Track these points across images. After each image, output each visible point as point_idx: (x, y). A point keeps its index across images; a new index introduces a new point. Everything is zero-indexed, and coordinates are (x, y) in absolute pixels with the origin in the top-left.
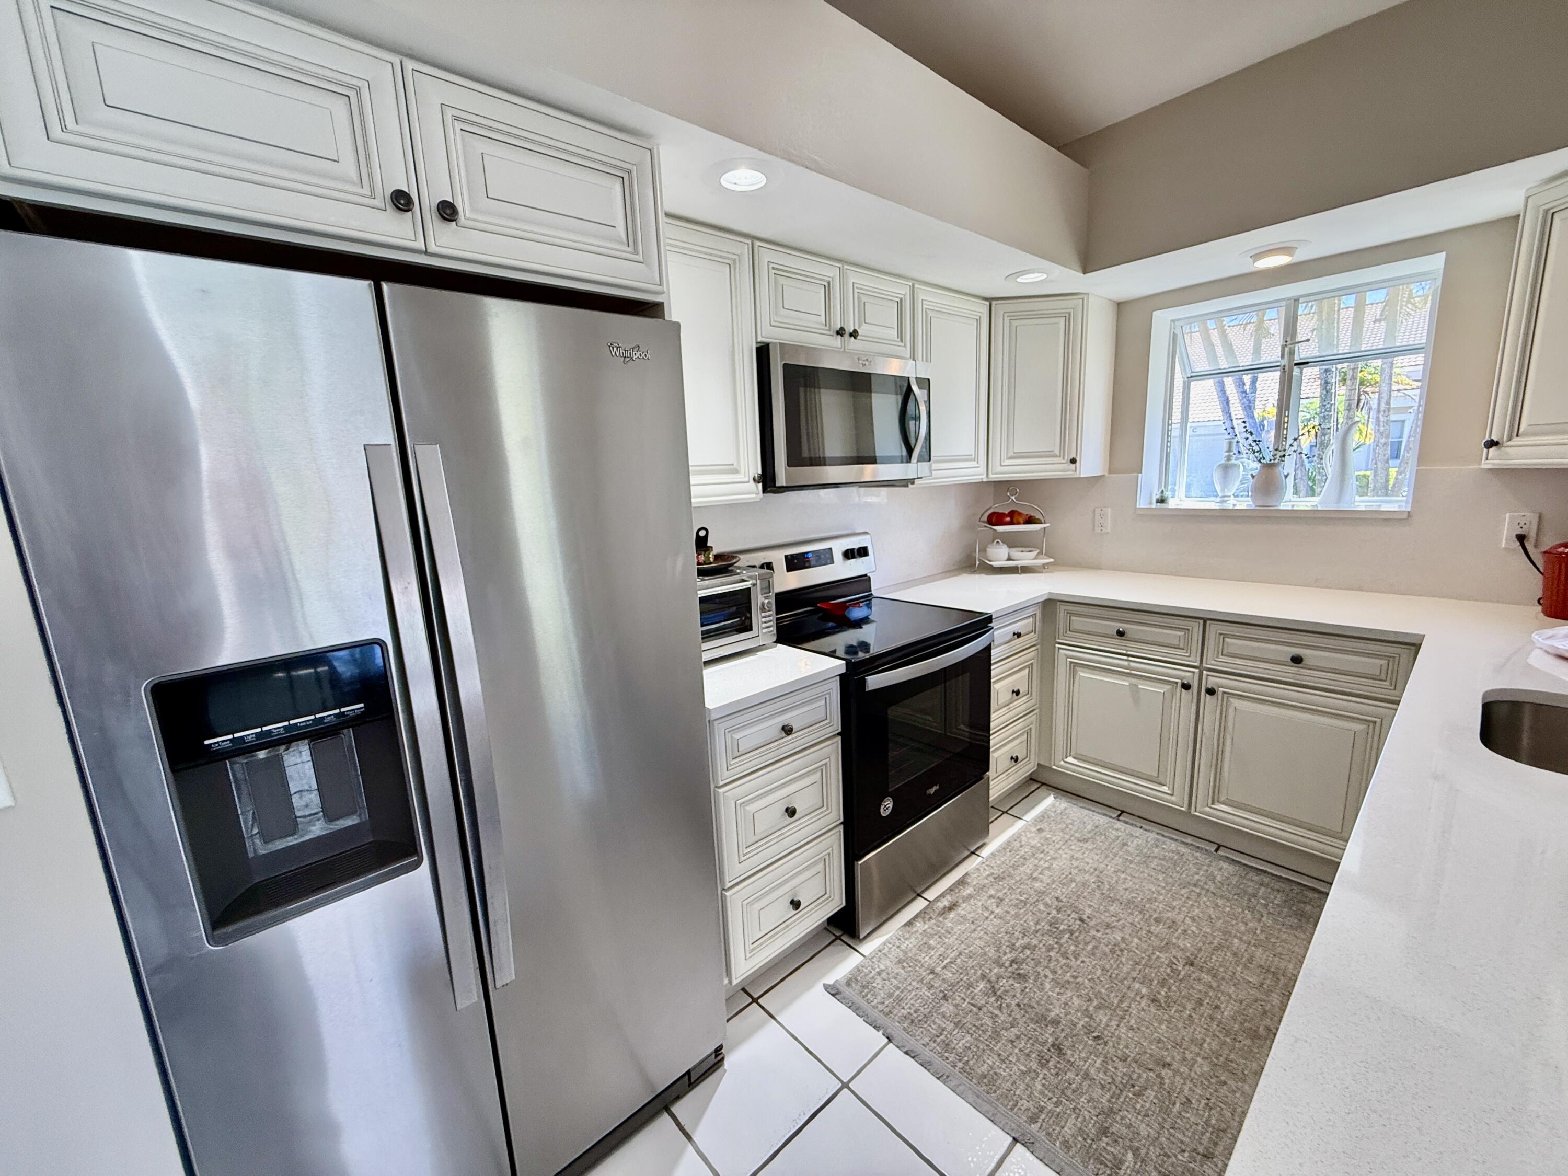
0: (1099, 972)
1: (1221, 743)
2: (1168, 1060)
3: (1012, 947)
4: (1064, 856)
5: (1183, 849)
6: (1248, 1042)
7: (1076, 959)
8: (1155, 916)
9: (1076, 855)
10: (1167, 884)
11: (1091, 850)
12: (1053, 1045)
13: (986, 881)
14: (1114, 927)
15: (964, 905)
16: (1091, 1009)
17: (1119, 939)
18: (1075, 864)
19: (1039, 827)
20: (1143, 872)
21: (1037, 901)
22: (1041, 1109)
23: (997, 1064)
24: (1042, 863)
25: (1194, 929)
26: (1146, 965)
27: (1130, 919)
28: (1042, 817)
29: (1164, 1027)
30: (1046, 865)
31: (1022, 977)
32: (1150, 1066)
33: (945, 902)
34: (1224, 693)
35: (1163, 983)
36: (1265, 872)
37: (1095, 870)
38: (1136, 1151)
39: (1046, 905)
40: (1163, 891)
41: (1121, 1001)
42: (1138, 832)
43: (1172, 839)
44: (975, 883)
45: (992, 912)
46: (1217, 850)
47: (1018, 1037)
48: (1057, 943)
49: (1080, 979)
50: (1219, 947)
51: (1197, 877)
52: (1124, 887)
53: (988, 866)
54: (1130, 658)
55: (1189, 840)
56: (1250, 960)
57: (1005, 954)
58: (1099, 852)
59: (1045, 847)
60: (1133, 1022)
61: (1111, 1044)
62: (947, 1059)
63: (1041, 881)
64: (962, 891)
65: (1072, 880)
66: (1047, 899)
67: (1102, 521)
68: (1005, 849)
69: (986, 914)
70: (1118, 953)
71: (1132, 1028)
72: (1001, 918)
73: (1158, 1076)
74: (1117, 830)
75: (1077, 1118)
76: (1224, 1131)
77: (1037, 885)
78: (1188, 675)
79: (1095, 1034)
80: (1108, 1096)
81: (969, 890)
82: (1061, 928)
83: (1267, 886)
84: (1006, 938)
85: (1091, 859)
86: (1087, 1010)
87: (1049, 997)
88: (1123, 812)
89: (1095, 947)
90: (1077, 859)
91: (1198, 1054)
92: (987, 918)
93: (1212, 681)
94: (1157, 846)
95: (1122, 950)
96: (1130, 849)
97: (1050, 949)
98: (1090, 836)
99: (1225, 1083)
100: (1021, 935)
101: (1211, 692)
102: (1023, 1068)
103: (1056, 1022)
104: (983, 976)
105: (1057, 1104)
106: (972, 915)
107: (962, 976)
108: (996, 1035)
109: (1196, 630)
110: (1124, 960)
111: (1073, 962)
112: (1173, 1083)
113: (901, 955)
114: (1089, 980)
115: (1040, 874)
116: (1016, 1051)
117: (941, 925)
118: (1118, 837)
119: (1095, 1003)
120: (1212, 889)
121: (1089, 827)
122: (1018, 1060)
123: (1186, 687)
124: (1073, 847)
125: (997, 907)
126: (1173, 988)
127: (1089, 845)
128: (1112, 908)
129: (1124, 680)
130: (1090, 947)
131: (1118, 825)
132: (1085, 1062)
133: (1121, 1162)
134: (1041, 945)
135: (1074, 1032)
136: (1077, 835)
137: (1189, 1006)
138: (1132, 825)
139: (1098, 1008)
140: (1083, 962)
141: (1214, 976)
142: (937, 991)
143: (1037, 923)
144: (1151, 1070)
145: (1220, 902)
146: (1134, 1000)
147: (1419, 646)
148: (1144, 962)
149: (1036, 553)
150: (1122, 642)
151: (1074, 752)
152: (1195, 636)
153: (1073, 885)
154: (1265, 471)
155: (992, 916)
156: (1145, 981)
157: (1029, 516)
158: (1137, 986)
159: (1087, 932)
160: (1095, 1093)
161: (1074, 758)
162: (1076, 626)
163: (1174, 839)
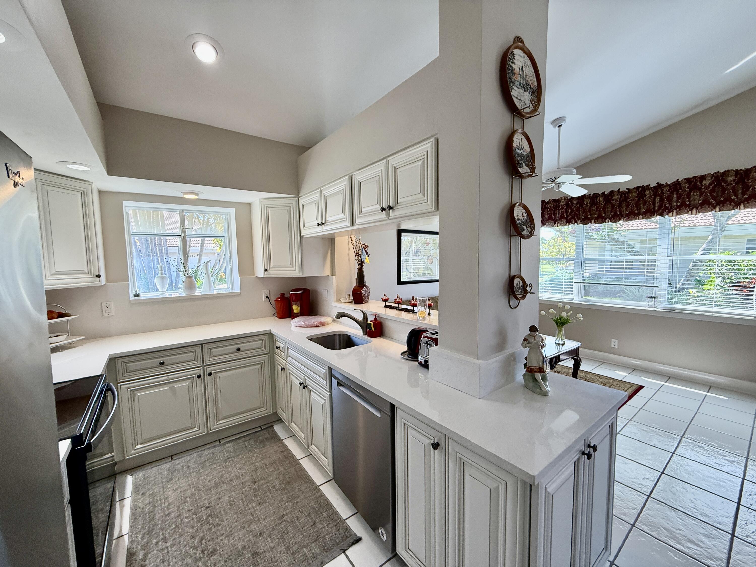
0: (235, 516)
1: (216, 394)
2: (282, 514)
3: (195, 548)
4: (170, 493)
5: (211, 451)
7: (223, 521)
8: (229, 480)
10: (220, 466)
11: (178, 480)
12: (253, 555)
13: (145, 540)
14: (221, 497)
15: (148, 562)
16: (248, 529)
17: (228, 499)
18: (179, 491)
19: (141, 494)
20: (207, 470)
21: (182, 520)
24: (163, 505)
25: (243, 472)
27: (223, 489)
28: (136, 489)
29: (270, 507)
30: (166, 504)
31: (214, 552)
32: (281, 522)
34: (214, 373)
35: (256, 496)
36: (240, 437)
37: (189, 485)
38: (305, 547)
39: (187, 518)
40: (222, 470)
41: (253, 515)
42: (188, 458)
43: (201, 451)
44: (139, 548)
45: (167, 547)
46: (220, 442)
48: (210, 525)
49: (233, 526)
50: (256, 470)
51: (225, 456)
52: (207, 481)
53: (136, 533)
54: (168, 374)
55: (208, 446)
56: (266, 465)
57: (196, 554)
58: (182, 478)
59: (156, 498)
60: (262, 516)
61: (265, 530)
63: (173, 512)
64: (138, 559)
65: (186, 498)
66: (185, 515)
67: (108, 309)
68: (135, 518)
69: (165, 551)
70: (233, 503)
72: (174, 545)
73: (285, 521)
74: (179, 464)
75: (284, 562)
76: (310, 513)
77: (173, 515)
78: (198, 372)
79: (259, 534)
80: (282, 544)
81: (141, 555)
82: (204, 518)
83: (245, 441)
84: (188, 548)
85: (183, 483)
86: (247, 531)
87: (231, 544)
88: (172, 456)
89: (224, 510)
90: (177, 489)
91: (285, 504)
92: (168, 552)
93: (209, 370)
94: (201, 457)
95: (234, 501)
96: (192, 466)
97: (210, 529)
98: (170, 476)
99: (297, 503)
100: (193, 540)
101: (210, 374)
103: (244, 548)
106: (158, 560)
109: (198, 350)
110: (237, 503)
111: (224, 524)
112: (289, 518)
114: (236, 522)
115: (168, 510)
118: (182, 466)
119: (247, 526)
120: (234, 455)
121: (165, 473)
123: (199, 377)
124: (169, 486)
125: (166, 543)
126: (260, 494)
127: (175, 480)
128: (213, 492)
129: (166, 387)
130: (222, 512)
131: (177, 462)
132: (266, 545)
133: (305, 554)
134: (206, 533)
135: (253, 542)
136: (164, 480)
137: (268, 494)
138: (182, 457)
139: (249, 526)
140: (227, 520)
141: (264, 479)
143: (193, 528)
144: (282, 522)
145: (241, 457)
146: (255, 511)
147: (271, 333)
148: (243, 496)
149: (66, 336)
150: (163, 368)
151: (140, 440)
152: (199, 353)
153: (188, 499)
154: (188, 280)
155: (169, 549)
156: (251, 502)
157: (59, 313)
158: (250, 506)
159: (215, 509)
160: (279, 549)
161: (140, 444)
162: (131, 369)
163: (203, 450)
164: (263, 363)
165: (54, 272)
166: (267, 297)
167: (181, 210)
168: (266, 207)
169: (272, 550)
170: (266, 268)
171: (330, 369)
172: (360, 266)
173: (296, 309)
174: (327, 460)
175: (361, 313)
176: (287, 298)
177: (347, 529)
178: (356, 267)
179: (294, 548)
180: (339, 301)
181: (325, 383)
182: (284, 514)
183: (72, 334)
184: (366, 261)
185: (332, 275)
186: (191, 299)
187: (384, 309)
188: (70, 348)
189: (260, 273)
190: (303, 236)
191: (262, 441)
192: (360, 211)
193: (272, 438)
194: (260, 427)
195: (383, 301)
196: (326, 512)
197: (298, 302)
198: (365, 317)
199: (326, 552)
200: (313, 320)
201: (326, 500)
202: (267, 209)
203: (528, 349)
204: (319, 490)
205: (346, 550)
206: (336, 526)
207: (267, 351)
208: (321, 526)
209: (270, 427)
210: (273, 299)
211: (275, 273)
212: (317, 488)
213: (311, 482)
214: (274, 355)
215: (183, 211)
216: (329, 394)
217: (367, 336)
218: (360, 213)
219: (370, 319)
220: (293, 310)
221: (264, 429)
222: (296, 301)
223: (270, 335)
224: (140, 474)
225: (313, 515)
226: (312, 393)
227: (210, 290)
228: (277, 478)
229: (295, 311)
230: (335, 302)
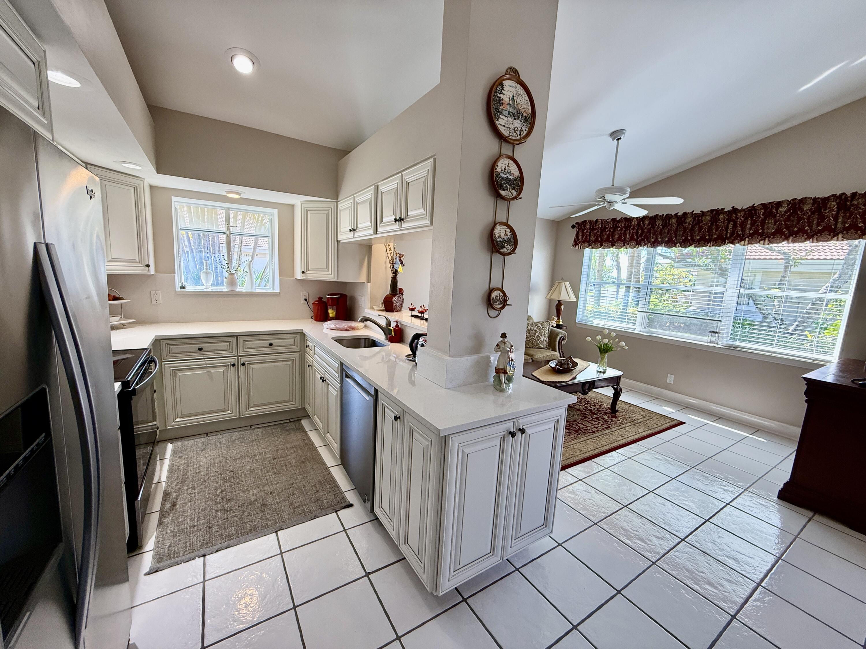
0: (253, 480)
1: (249, 383)
2: (292, 482)
3: (217, 495)
4: (202, 458)
5: (241, 433)
6: (303, 465)
8: (253, 455)
9: (206, 456)
10: (247, 444)
11: (210, 451)
12: (261, 505)
13: (178, 487)
14: (244, 466)
15: (179, 500)
17: (249, 467)
18: (210, 458)
19: (178, 457)
20: (236, 446)
21: (209, 477)
22: (276, 519)
23: (251, 524)
24: (195, 466)
25: (267, 450)
26: (264, 468)
27: (246, 460)
28: (175, 453)
29: (284, 477)
30: (198, 466)
31: (230, 500)
33: (168, 506)
34: (248, 363)
35: (273, 468)
36: (270, 426)
37: (219, 455)
38: (305, 505)
39: (214, 476)
40: (248, 447)
41: (267, 481)
42: (221, 436)
43: (233, 432)
44: (173, 491)
46: (251, 427)
47: (249, 513)
48: (231, 483)
49: (250, 485)
51: (253, 438)
52: (235, 454)
53: (172, 482)
54: (206, 360)
55: (240, 429)
56: (287, 448)
57: (217, 499)
58: (214, 450)
59: (190, 461)
60: (275, 482)
61: (275, 491)
62: (234, 538)
63: (203, 471)
64: (171, 497)
65: (214, 463)
66: (212, 474)
67: (156, 298)
68: (172, 472)
69: (193, 495)
70: (253, 471)
71: (276, 484)
72: (201, 492)
73: (293, 487)
74: (212, 439)
75: (285, 512)
76: (315, 484)
77: (202, 473)
78: (233, 361)
79: (269, 493)
80: (287, 501)
81: (174, 495)
82: (228, 478)
83: (273, 429)
84: (211, 495)
86: (260, 490)
87: (246, 497)
88: (207, 434)
89: (245, 475)
90: (208, 457)
91: (297, 476)
92: (195, 496)
93: (243, 360)
94: (232, 437)
96: (224, 442)
97: (231, 486)
98: (204, 447)
99: (307, 476)
100: (216, 490)
101: (243, 364)
102: (260, 517)
103: (256, 500)
104: (217, 511)
105: (278, 515)
106: (187, 500)
107: (208, 517)
108: (241, 519)
109: (234, 341)
110: (257, 471)
111: (243, 483)
112: (297, 486)
113: (172, 534)
114: (253, 483)
115: (199, 469)
116: (252, 516)
117: (177, 512)
118: (215, 442)
119: (261, 487)
120: (261, 438)
121: (200, 445)
122: (256, 517)
123: (233, 365)
124: (202, 454)
125: (194, 490)
126: (277, 467)
127: (207, 450)
128: (238, 462)
129: (204, 371)
130: (243, 476)
131: (211, 438)
132: (274, 500)
133: (304, 509)
134: (227, 487)
135: (264, 497)
136: (198, 450)
137: (284, 468)
138: (216, 435)
139: (263, 487)
140: (245, 481)
141: (283, 457)
142: (205, 528)
143: (217, 483)
144: (290, 488)
145: (267, 440)
146: (270, 478)
147: (303, 332)
148: (263, 468)
149: (119, 317)
150: (201, 353)
151: (179, 415)
152: (234, 343)
153: (217, 465)
154: (230, 276)
155: (197, 494)
156: (268, 471)
157: (114, 296)
158: (267, 474)
159: (238, 473)
160: (284, 504)
161: (180, 418)
162: (174, 351)
163: (235, 432)
164: (294, 360)
165: (110, 259)
166: (306, 300)
167: (226, 208)
168: (306, 209)
169: (278, 504)
170: (303, 270)
171: (342, 364)
172: (394, 275)
173: (331, 313)
174: (336, 445)
175: (385, 319)
176: (324, 302)
177: (344, 498)
178: (390, 275)
179: (296, 505)
180: (372, 308)
181: (337, 375)
182: (293, 483)
183: (125, 317)
184: (399, 270)
185: (368, 282)
186: (232, 295)
187: (411, 318)
188: (123, 328)
189: (299, 276)
190: (340, 241)
191: (287, 430)
192: (381, 221)
193: (297, 429)
194: (289, 419)
195: (410, 310)
196: (330, 485)
197: (335, 307)
198: (389, 324)
199: (321, 510)
200: (345, 324)
201: (332, 478)
202: (307, 211)
203: (499, 353)
204: (328, 470)
205: (338, 511)
206: (335, 495)
207: (298, 349)
208: (322, 494)
209: (298, 420)
210: (311, 301)
211: (312, 275)
212: (327, 469)
213: (323, 463)
214: (305, 354)
215: (229, 209)
216: (339, 385)
217: (388, 341)
218: (381, 223)
219: (393, 325)
220: (329, 314)
221: (292, 421)
222: (332, 305)
223: (302, 335)
224: (179, 444)
225: (317, 486)
226: (329, 386)
227: (252, 289)
228: (294, 458)
229: (331, 315)
230: (368, 309)
